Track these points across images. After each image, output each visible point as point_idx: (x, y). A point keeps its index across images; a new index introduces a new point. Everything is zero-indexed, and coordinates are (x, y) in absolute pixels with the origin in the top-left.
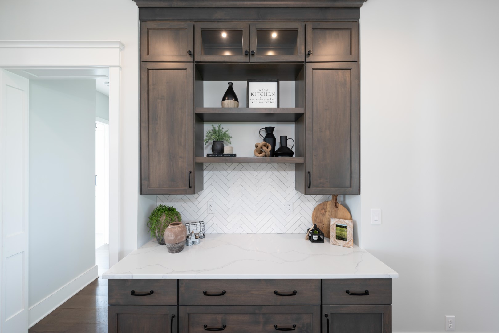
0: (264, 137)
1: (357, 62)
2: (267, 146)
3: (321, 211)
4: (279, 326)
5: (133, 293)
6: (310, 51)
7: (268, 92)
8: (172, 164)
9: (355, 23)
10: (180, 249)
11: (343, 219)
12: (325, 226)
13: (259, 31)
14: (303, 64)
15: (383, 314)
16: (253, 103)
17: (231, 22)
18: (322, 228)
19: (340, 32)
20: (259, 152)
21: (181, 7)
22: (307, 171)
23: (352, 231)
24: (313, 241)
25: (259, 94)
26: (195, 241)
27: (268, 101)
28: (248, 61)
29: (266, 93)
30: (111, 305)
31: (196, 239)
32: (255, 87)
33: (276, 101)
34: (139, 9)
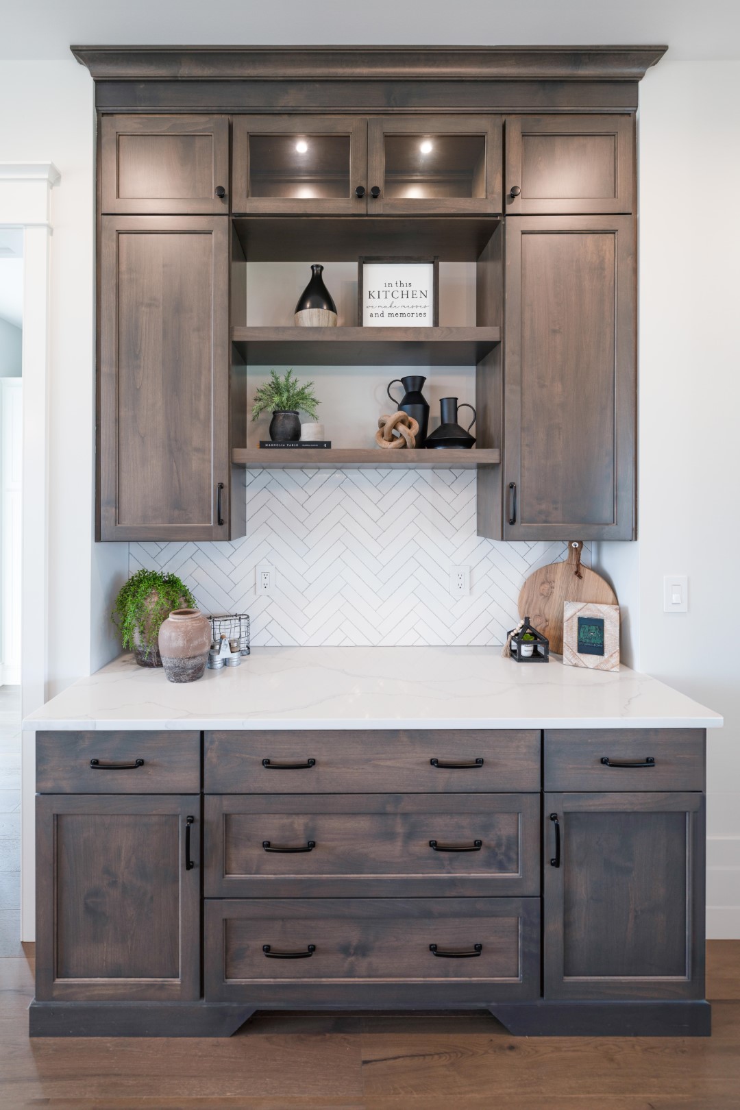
0: (399, 402)
1: (630, 214)
2: (407, 424)
3: (542, 588)
4: (441, 841)
5: (96, 764)
6: (514, 189)
7: (410, 289)
8: (175, 467)
9: (626, 118)
10: (196, 674)
11: (596, 603)
12: (552, 624)
13: (388, 138)
14: (499, 218)
15: (687, 813)
16: (374, 315)
17: (322, 116)
18: (544, 630)
19: (589, 142)
20: (387, 439)
21: (200, 79)
22: (507, 483)
23: (618, 632)
24: (521, 659)
25: (389, 295)
26: (229, 659)
27: (411, 311)
28: (364, 212)
29: (405, 292)
30: (42, 794)
31: (232, 652)
32: (379, 275)
33: (429, 311)
34: (96, 85)
